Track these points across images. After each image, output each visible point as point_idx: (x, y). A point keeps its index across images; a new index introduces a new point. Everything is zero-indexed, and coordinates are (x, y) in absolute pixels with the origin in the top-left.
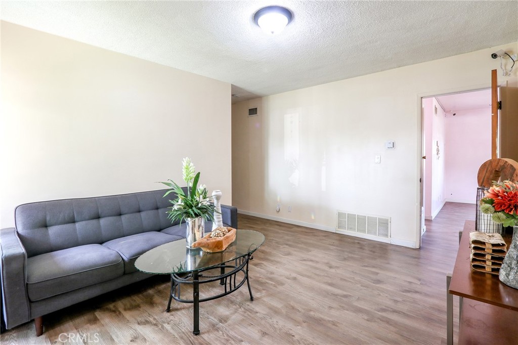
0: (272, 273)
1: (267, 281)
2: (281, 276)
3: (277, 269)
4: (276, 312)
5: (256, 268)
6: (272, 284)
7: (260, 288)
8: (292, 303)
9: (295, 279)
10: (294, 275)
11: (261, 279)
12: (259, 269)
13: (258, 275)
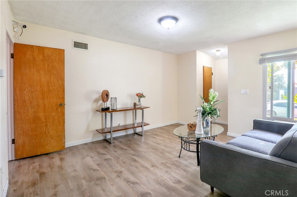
0: (167, 172)
1: (171, 166)
2: (161, 169)
3: (162, 175)
4: (169, 152)
5: (179, 178)
6: (168, 164)
7: (176, 162)
8: (161, 155)
9: (153, 166)
10: (152, 169)
11: (175, 168)
12: (176, 177)
13: (177, 171)
